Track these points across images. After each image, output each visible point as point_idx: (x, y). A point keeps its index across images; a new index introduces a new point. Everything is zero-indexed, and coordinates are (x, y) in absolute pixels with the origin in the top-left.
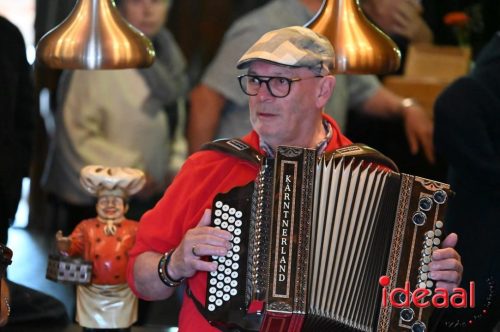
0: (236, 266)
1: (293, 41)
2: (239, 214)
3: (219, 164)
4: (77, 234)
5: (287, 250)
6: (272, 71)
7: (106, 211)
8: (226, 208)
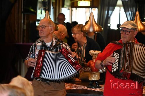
0: (118, 64)
1: (131, 24)
2: (118, 54)
3: (114, 46)
4: (89, 63)
5: (128, 60)
6: (126, 30)
7: (94, 59)
8: (116, 53)
